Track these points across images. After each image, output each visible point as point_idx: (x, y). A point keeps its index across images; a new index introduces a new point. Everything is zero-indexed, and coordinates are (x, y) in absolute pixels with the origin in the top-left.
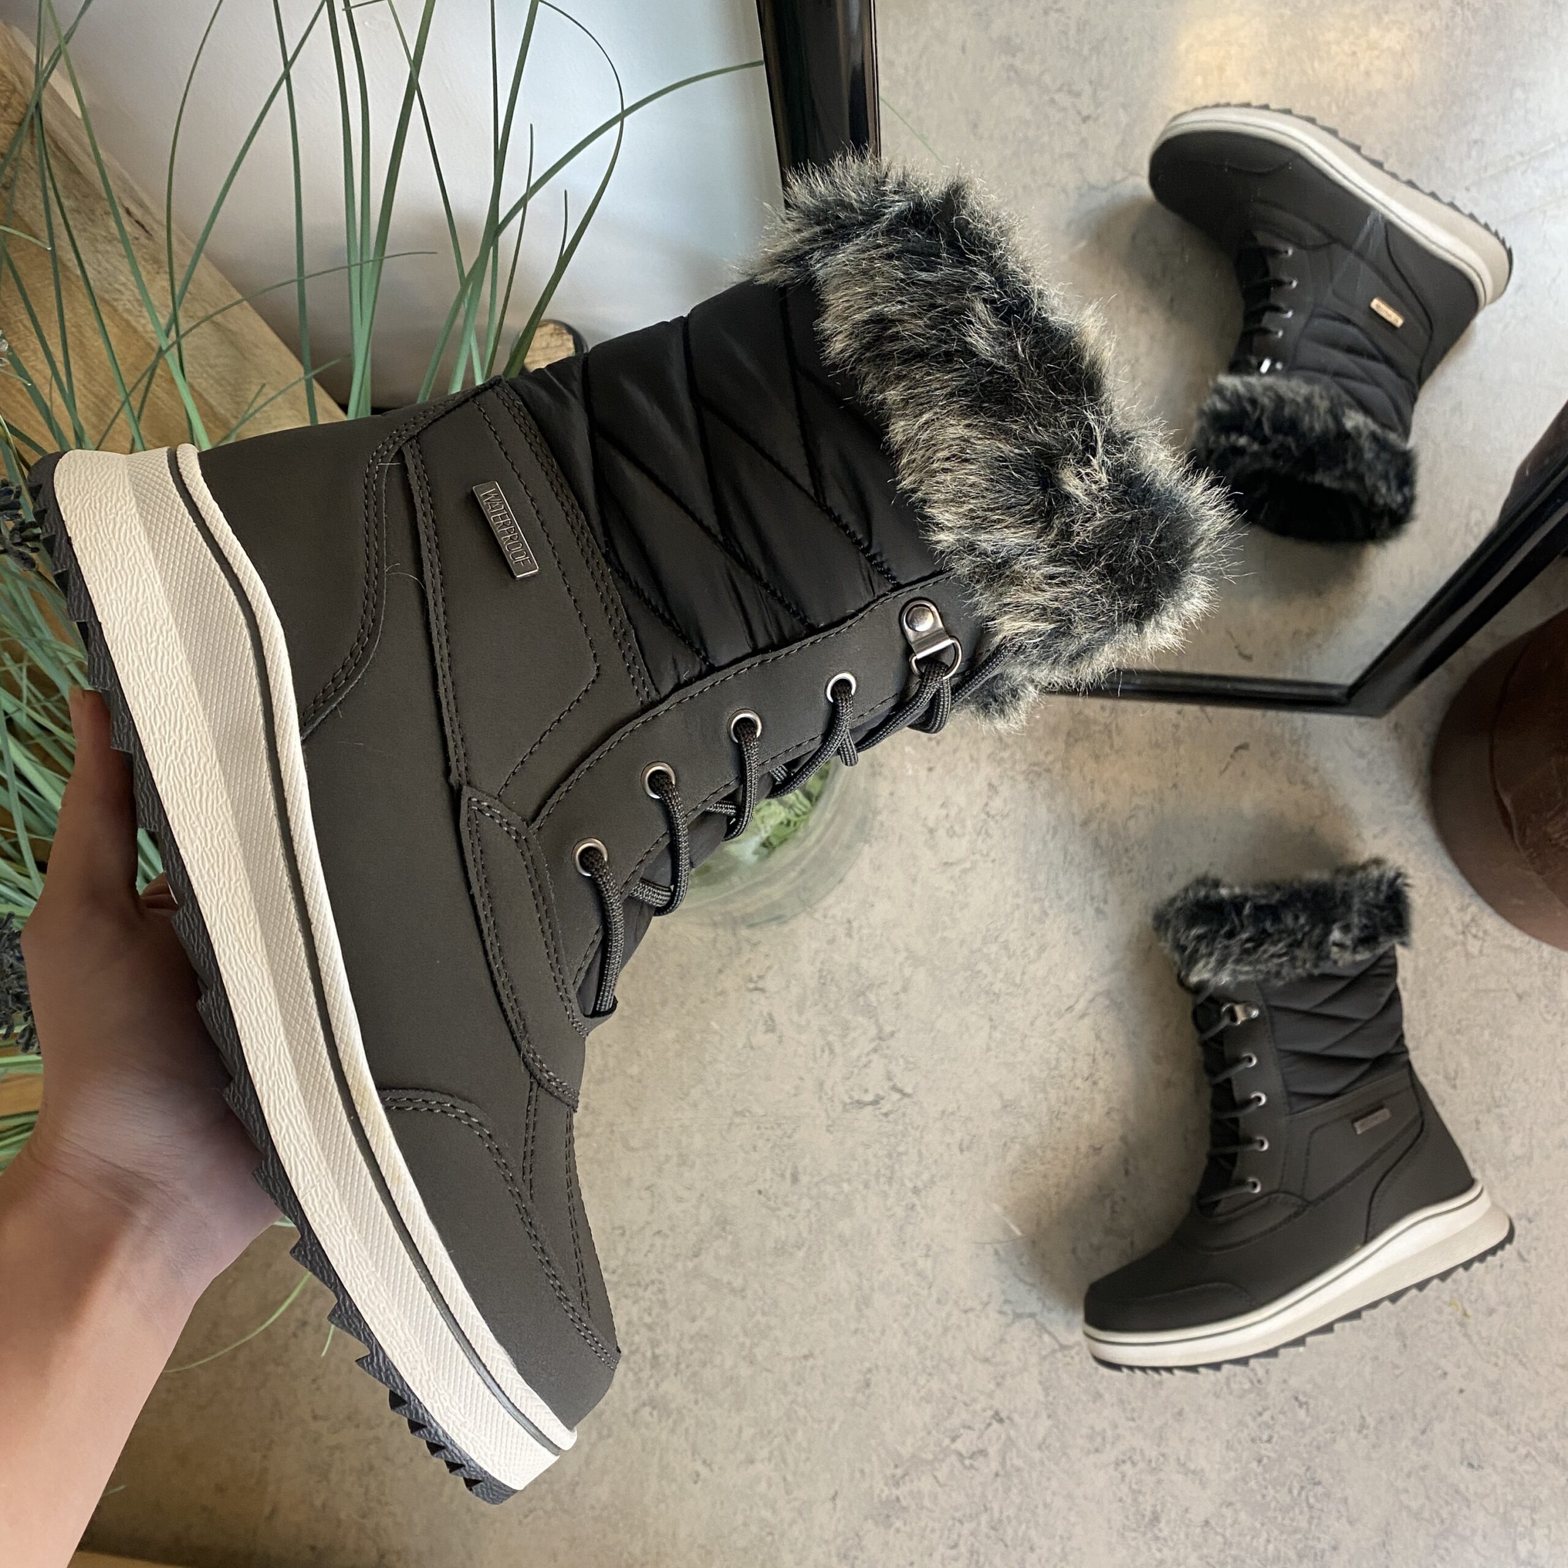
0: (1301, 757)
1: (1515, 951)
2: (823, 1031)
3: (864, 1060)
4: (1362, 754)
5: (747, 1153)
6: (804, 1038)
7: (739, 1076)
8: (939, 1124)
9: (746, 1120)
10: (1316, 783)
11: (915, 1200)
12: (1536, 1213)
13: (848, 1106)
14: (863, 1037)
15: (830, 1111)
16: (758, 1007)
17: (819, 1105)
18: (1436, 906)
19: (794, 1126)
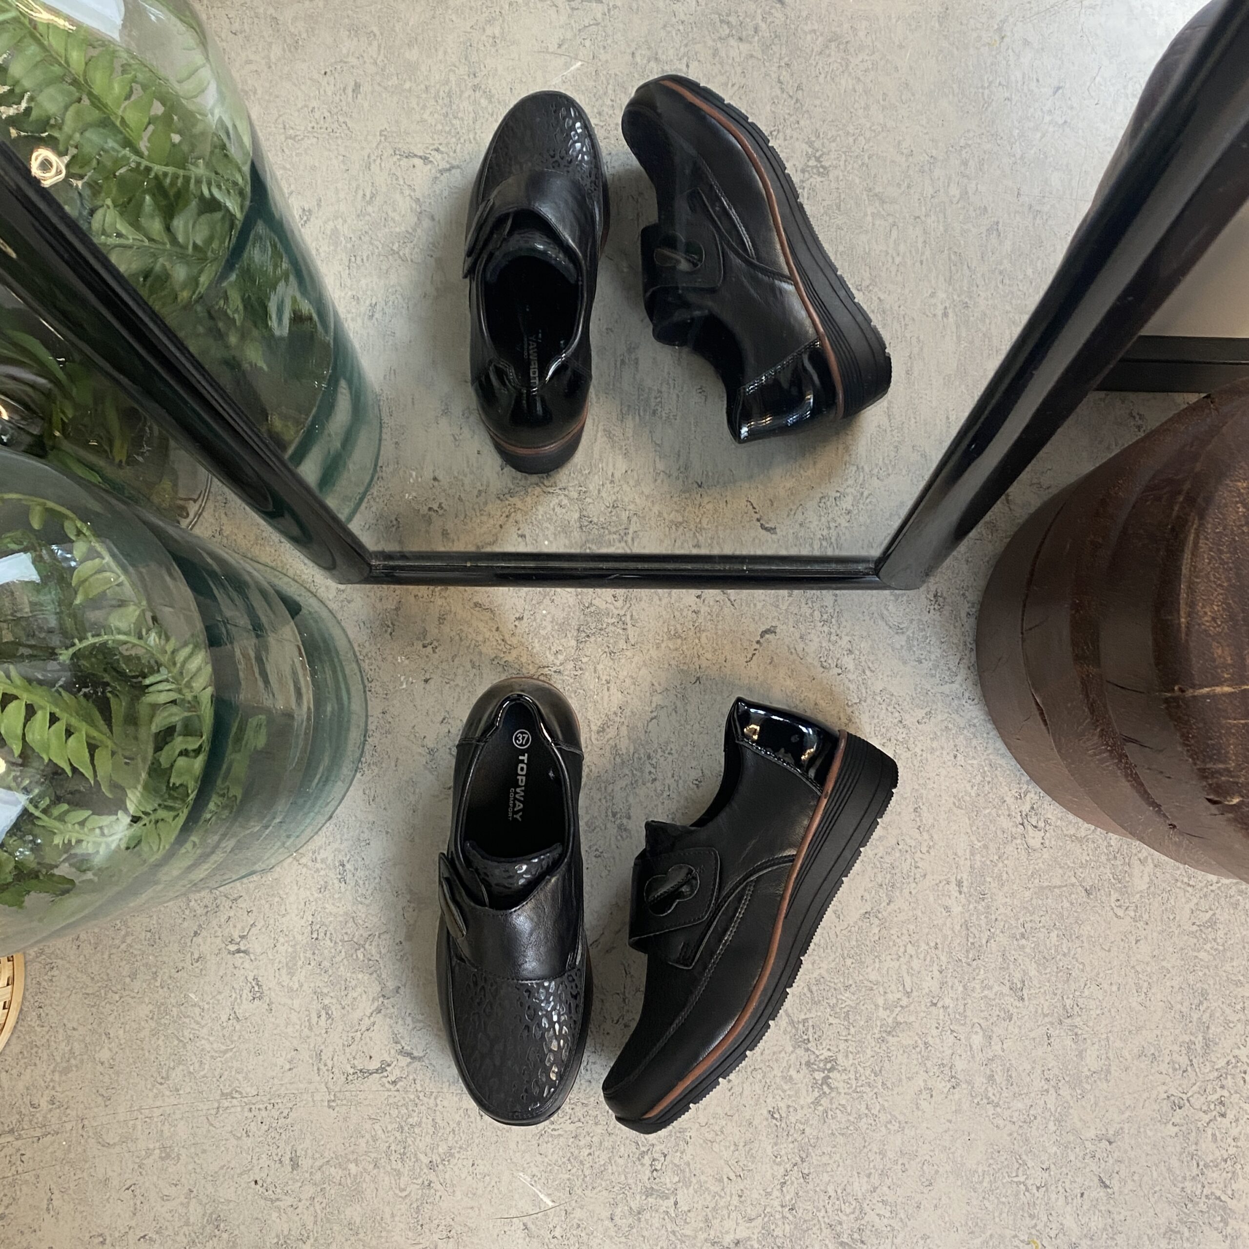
0: (833, 638)
1: (1080, 840)
2: (318, 994)
3: (366, 1022)
4: (900, 631)
5: (239, 1138)
6: (296, 1003)
7: (225, 1052)
8: (453, 1088)
9: (234, 1101)
10: (851, 667)
11: (432, 1176)
12: (1117, 1133)
13: (350, 1077)
14: (364, 996)
15: (330, 1085)
16: (242, 971)
17: (318, 1078)
18: (990, 795)
19: (290, 1105)
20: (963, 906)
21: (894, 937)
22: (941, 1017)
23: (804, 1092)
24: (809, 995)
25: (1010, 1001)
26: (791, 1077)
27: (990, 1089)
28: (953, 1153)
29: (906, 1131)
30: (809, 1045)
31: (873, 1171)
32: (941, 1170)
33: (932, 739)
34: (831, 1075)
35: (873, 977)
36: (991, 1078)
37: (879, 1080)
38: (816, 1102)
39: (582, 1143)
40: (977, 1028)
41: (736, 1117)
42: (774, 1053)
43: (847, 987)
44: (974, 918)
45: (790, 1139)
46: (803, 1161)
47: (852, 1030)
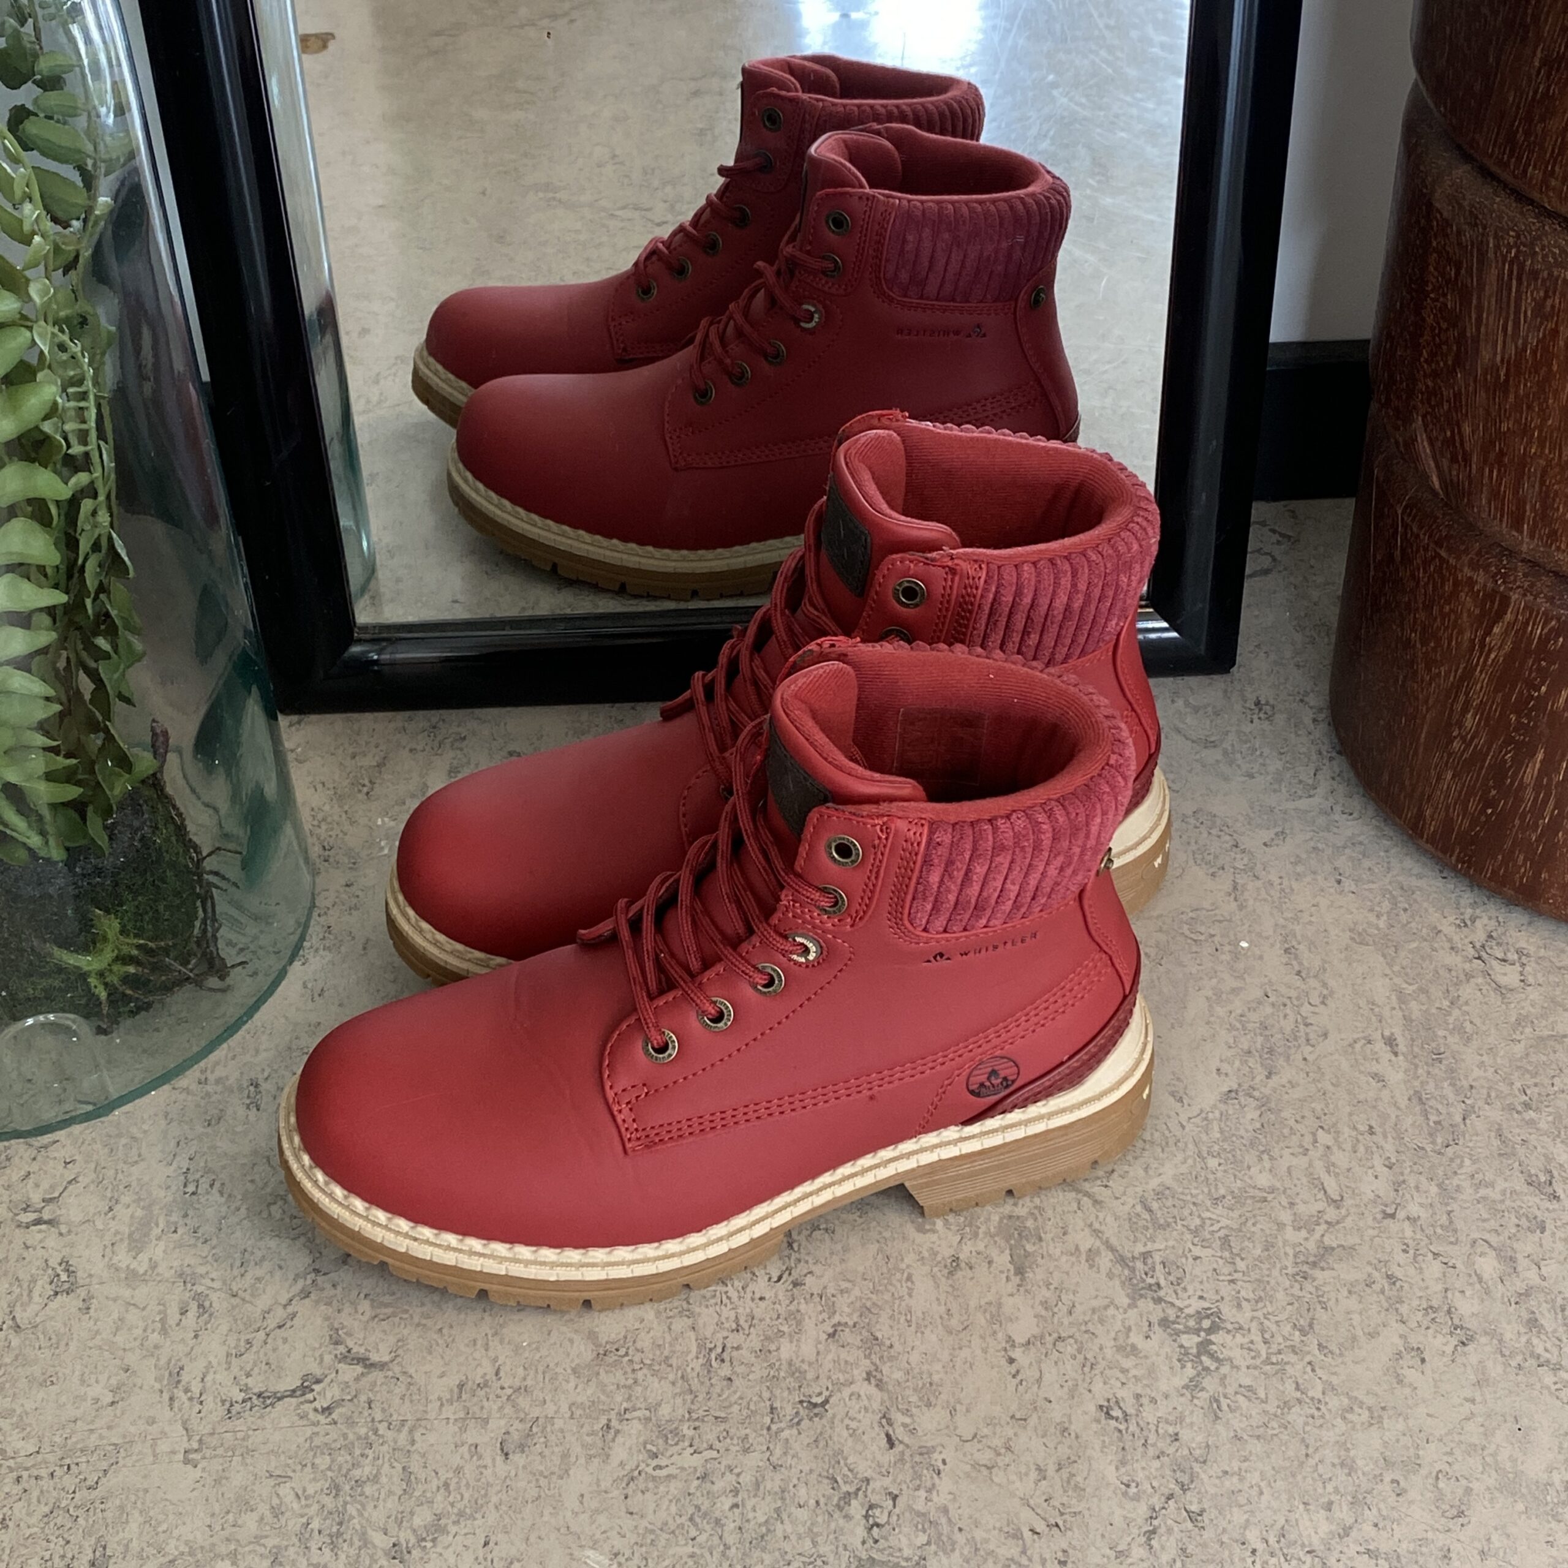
2: (185, 1278)
3: (280, 1314)
6: (142, 1293)
8: (449, 1412)
13: (237, 1408)
14: (278, 1274)
15: (194, 1423)
16: (40, 1252)
17: (168, 1414)
18: (1413, 925)
19: (104, 1465)
20: (1405, 1071)
21: (1292, 1122)
22: (1408, 1233)
23: (1166, 1368)
24: (1147, 1217)
25: (1533, 1201)
26: (1134, 1347)
27: (1535, 1341)
28: (1494, 1455)
29: (1386, 1421)
30: (1162, 1293)
31: (1333, 1498)
32: (1475, 1485)
33: (1295, 864)
34: (1213, 1337)
35: (1264, 1180)
36: (1533, 1323)
37: (1312, 1342)
38: (1193, 1386)
39: (715, 1488)
40: (1482, 1247)
41: (1033, 1421)
42: (1094, 1311)
43: (1217, 1200)
44: (1431, 1088)
45: (1151, 1451)
46: (1184, 1489)
47: (1241, 1265)
